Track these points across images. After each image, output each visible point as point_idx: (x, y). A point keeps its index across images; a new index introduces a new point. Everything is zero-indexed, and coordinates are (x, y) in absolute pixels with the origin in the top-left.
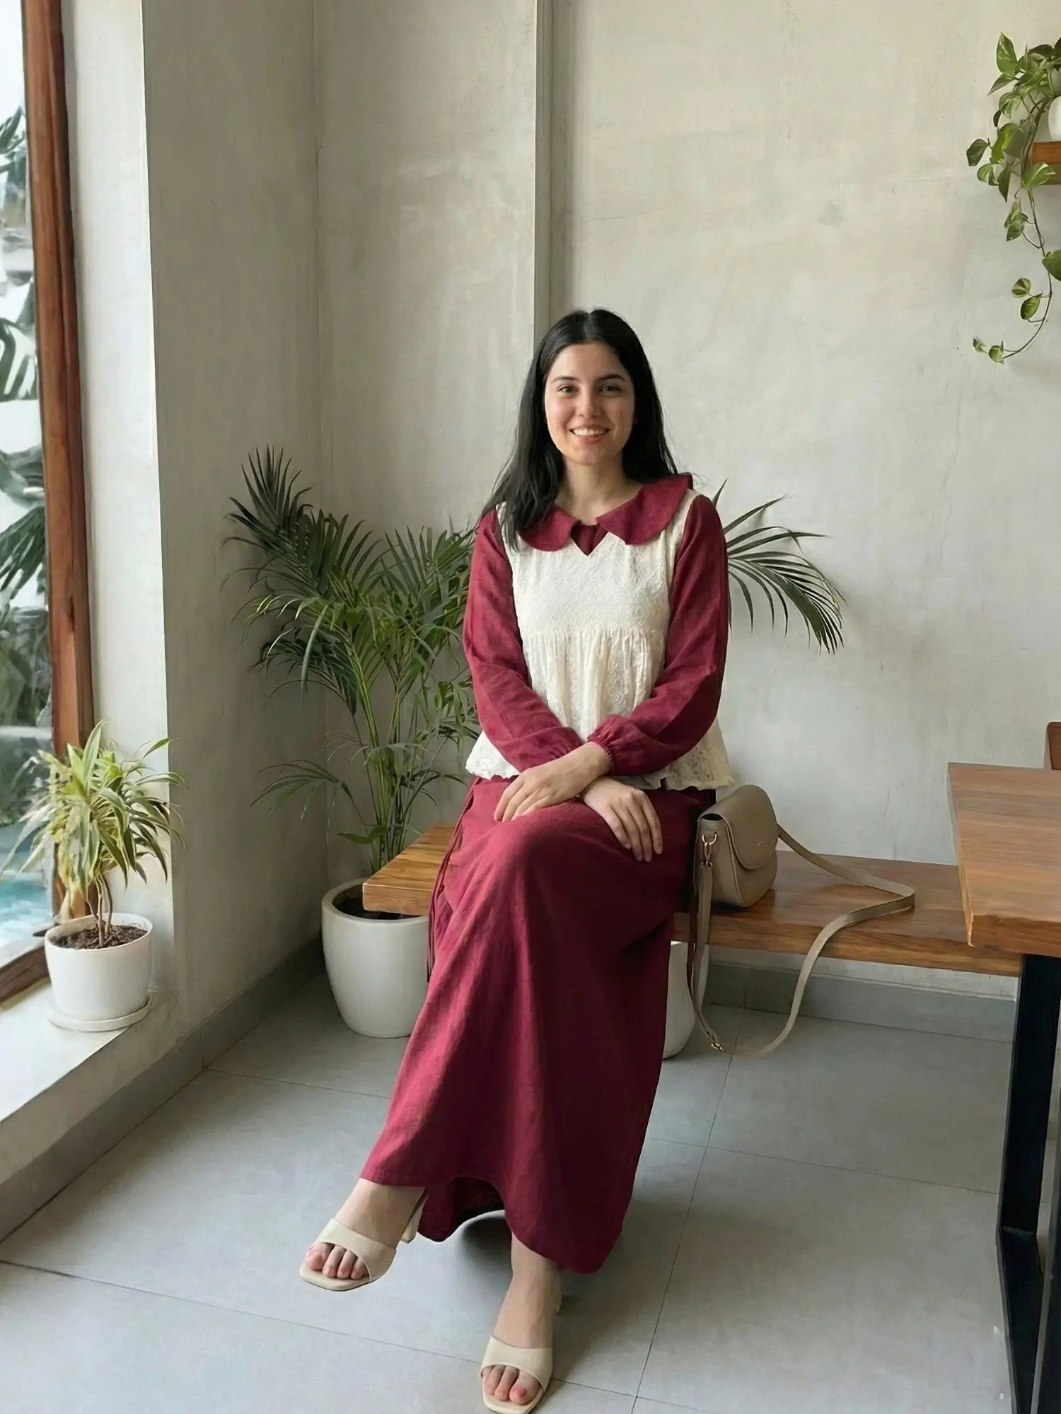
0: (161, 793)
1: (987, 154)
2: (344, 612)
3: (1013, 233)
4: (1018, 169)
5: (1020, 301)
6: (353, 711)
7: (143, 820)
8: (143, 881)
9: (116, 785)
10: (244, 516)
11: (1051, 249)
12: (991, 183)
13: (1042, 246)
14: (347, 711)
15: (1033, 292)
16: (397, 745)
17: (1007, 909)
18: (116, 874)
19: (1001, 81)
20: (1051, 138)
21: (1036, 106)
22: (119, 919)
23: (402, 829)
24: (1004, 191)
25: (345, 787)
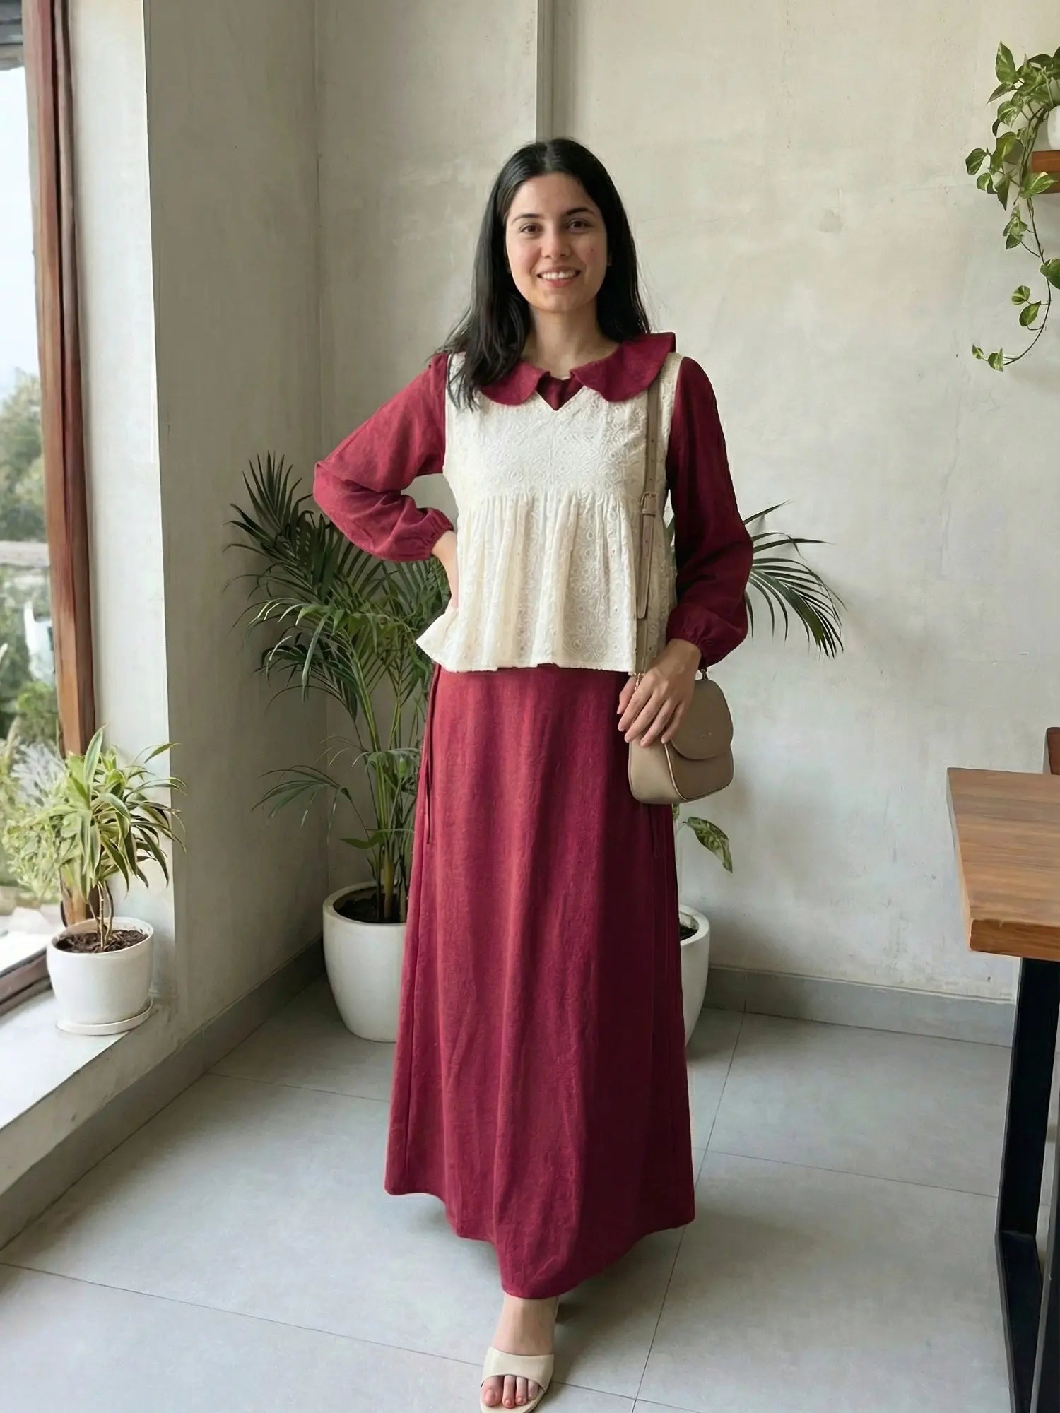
0: (164, 798)
1: (987, 161)
2: (344, 617)
3: (1012, 242)
4: (1017, 178)
5: (1020, 308)
6: (354, 715)
7: (145, 825)
8: (144, 885)
9: (117, 790)
10: (245, 523)
11: (1050, 257)
12: (990, 191)
13: (1042, 254)
14: (348, 715)
15: (1032, 300)
16: (398, 750)
17: (1007, 912)
18: (118, 880)
19: (1000, 91)
20: (1050, 146)
21: (1035, 115)
22: (122, 923)
23: (402, 832)
24: (1003, 200)
25: (345, 791)
